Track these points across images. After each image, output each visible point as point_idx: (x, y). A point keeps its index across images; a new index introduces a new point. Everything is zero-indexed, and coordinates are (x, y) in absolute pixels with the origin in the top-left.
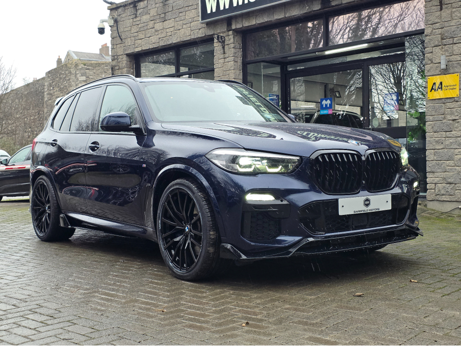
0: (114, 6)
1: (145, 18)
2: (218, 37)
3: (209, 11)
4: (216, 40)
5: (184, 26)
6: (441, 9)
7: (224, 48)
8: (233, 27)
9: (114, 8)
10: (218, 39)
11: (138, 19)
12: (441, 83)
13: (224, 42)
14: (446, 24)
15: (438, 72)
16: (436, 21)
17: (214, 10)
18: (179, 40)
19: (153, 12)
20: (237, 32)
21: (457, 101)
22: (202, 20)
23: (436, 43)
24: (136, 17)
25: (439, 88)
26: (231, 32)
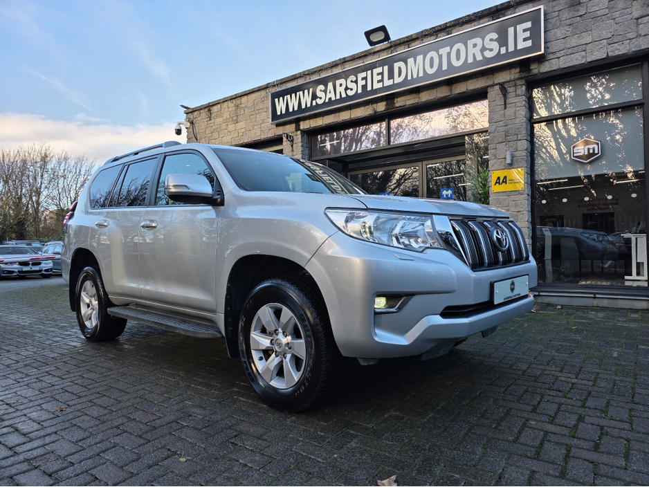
0: (191, 111)
1: (218, 120)
2: (287, 136)
3: (279, 113)
4: (285, 139)
5: (255, 127)
6: (505, 108)
7: (292, 146)
8: (302, 128)
9: (190, 112)
10: (287, 138)
11: (212, 121)
12: (505, 177)
13: (292, 141)
14: (510, 122)
15: (502, 167)
16: (500, 119)
17: (283, 112)
18: (249, 140)
19: (226, 115)
20: (304, 132)
21: (522, 194)
22: (272, 121)
23: (500, 140)
24: (210, 120)
25: (503, 182)
26: (299, 132)
